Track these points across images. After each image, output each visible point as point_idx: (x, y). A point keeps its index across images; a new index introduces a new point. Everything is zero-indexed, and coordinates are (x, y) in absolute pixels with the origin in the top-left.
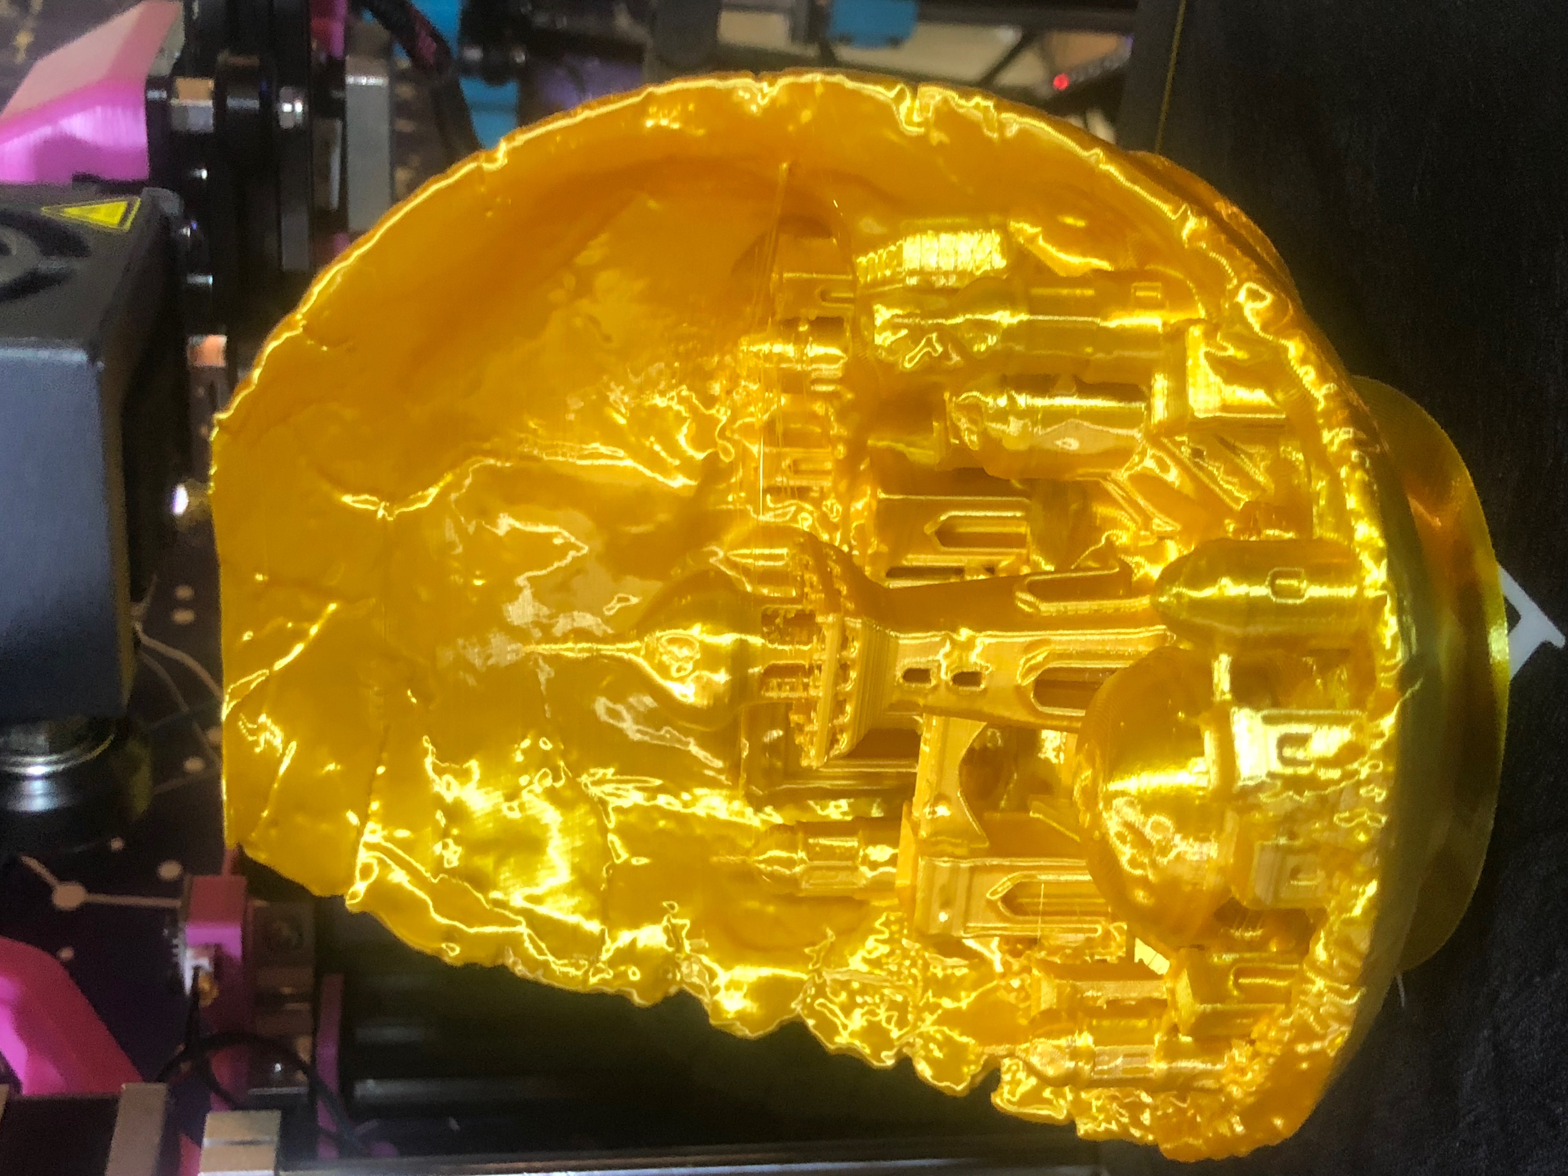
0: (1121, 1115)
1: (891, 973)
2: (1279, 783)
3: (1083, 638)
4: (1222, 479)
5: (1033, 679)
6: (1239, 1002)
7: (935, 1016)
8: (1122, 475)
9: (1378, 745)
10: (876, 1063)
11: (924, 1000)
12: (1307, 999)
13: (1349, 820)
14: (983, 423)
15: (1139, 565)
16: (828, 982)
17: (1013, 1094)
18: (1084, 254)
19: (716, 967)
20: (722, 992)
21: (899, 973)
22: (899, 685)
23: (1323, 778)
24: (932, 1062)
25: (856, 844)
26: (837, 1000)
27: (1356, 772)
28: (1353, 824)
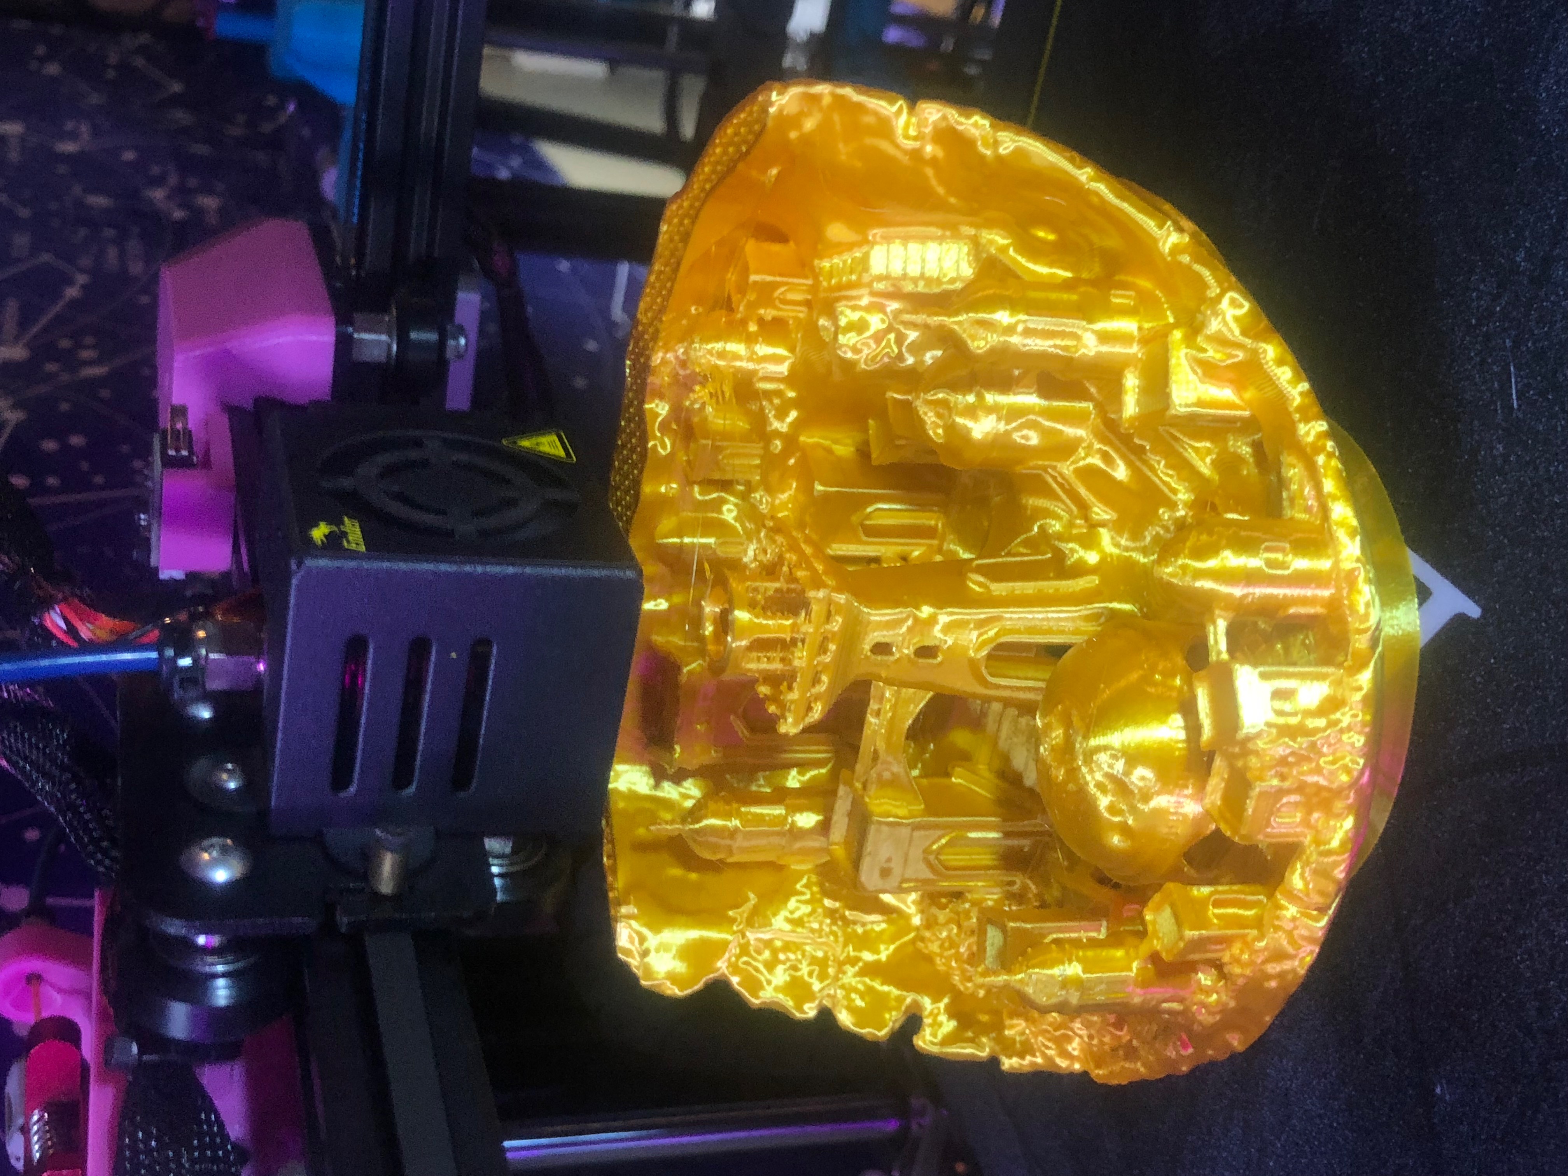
0: (1048, 1048)
1: (812, 931)
2: (1274, 731)
3: (1030, 616)
4: (1162, 472)
5: (986, 652)
6: (1220, 929)
7: (857, 968)
8: (1067, 468)
9: (1358, 696)
10: (798, 1015)
11: (845, 955)
12: (1280, 923)
13: (1333, 763)
14: (950, 416)
15: (1072, 551)
16: (752, 942)
17: (934, 1035)
18: (1051, 265)
19: (645, 931)
20: (653, 954)
21: (821, 930)
22: (867, 657)
23: (1311, 726)
24: (852, 1009)
25: (783, 812)
26: (760, 958)
27: (1338, 721)
28: (1337, 766)
